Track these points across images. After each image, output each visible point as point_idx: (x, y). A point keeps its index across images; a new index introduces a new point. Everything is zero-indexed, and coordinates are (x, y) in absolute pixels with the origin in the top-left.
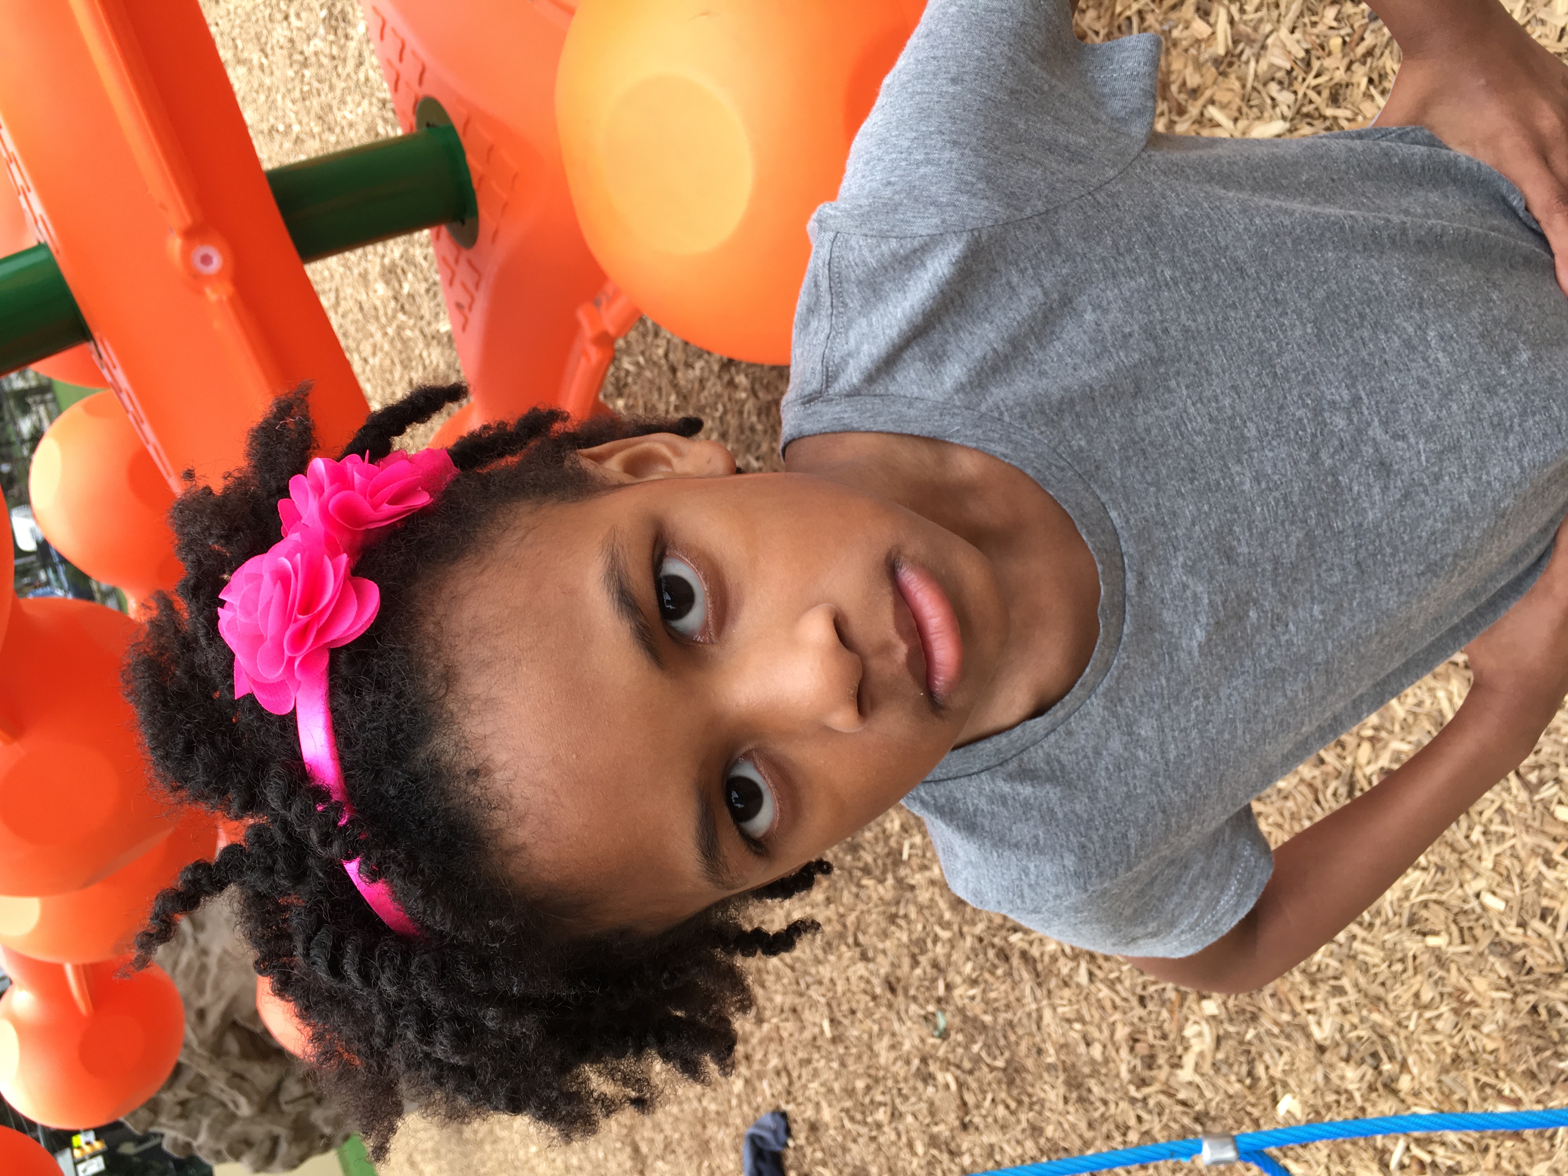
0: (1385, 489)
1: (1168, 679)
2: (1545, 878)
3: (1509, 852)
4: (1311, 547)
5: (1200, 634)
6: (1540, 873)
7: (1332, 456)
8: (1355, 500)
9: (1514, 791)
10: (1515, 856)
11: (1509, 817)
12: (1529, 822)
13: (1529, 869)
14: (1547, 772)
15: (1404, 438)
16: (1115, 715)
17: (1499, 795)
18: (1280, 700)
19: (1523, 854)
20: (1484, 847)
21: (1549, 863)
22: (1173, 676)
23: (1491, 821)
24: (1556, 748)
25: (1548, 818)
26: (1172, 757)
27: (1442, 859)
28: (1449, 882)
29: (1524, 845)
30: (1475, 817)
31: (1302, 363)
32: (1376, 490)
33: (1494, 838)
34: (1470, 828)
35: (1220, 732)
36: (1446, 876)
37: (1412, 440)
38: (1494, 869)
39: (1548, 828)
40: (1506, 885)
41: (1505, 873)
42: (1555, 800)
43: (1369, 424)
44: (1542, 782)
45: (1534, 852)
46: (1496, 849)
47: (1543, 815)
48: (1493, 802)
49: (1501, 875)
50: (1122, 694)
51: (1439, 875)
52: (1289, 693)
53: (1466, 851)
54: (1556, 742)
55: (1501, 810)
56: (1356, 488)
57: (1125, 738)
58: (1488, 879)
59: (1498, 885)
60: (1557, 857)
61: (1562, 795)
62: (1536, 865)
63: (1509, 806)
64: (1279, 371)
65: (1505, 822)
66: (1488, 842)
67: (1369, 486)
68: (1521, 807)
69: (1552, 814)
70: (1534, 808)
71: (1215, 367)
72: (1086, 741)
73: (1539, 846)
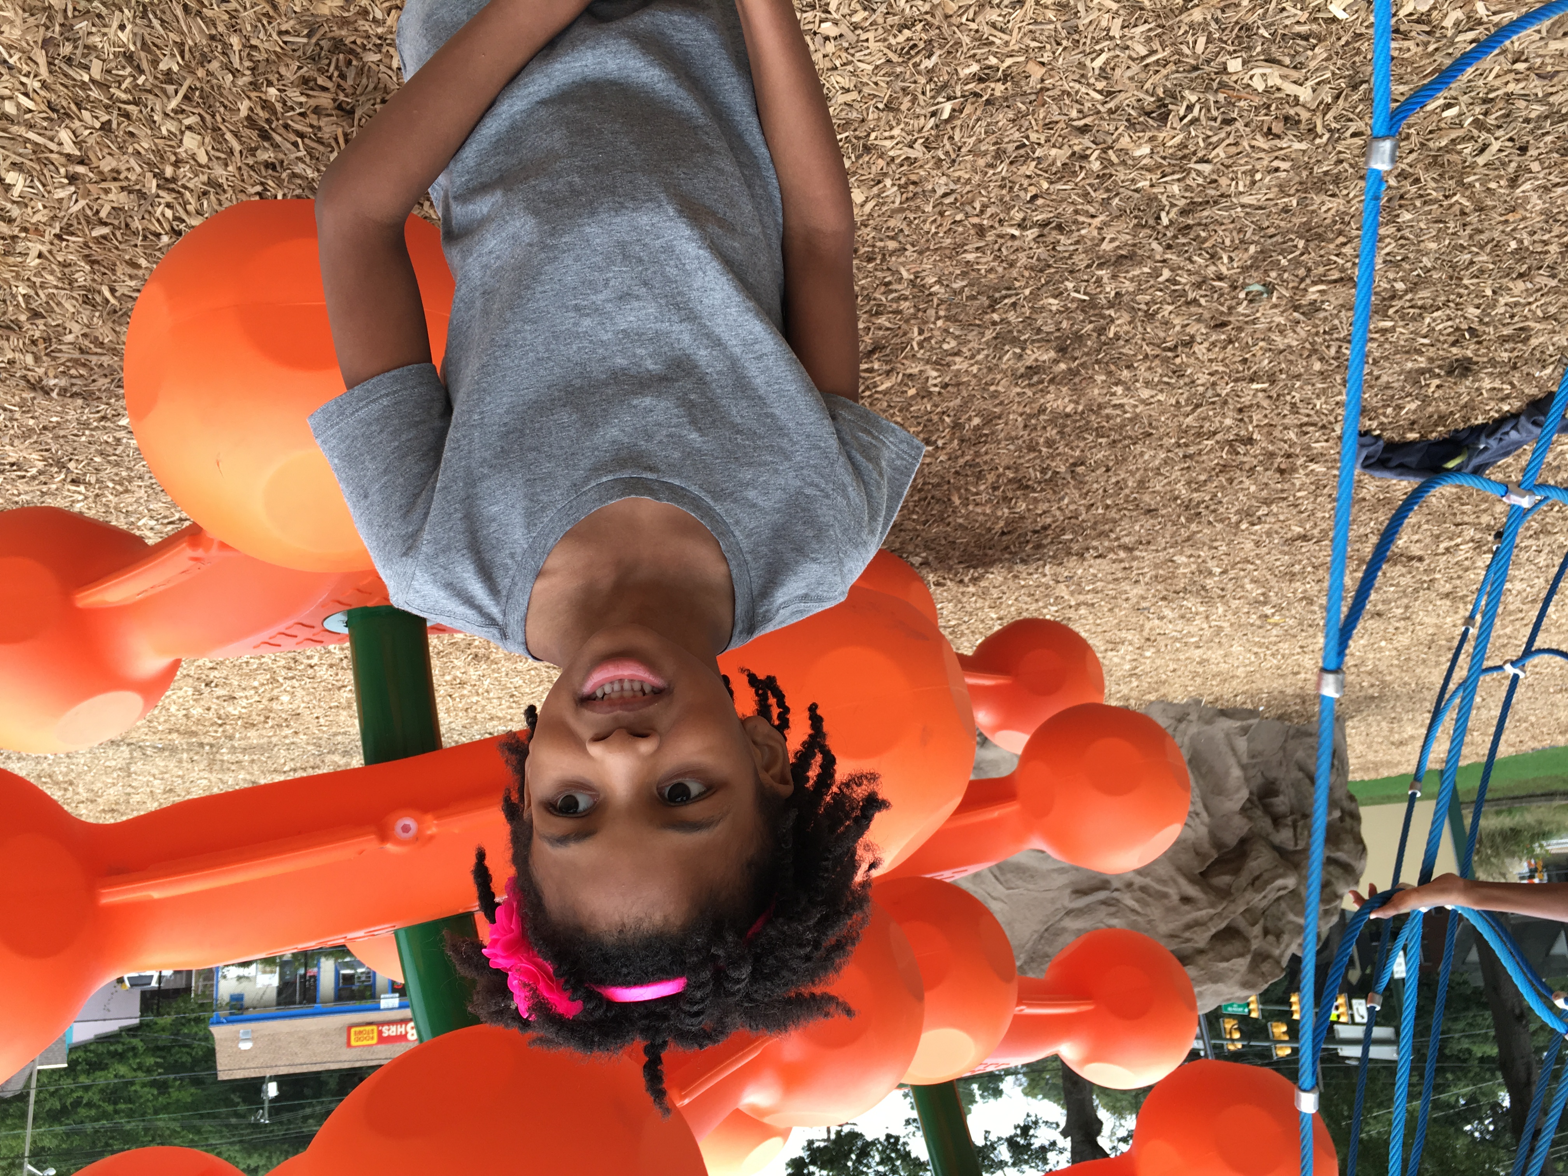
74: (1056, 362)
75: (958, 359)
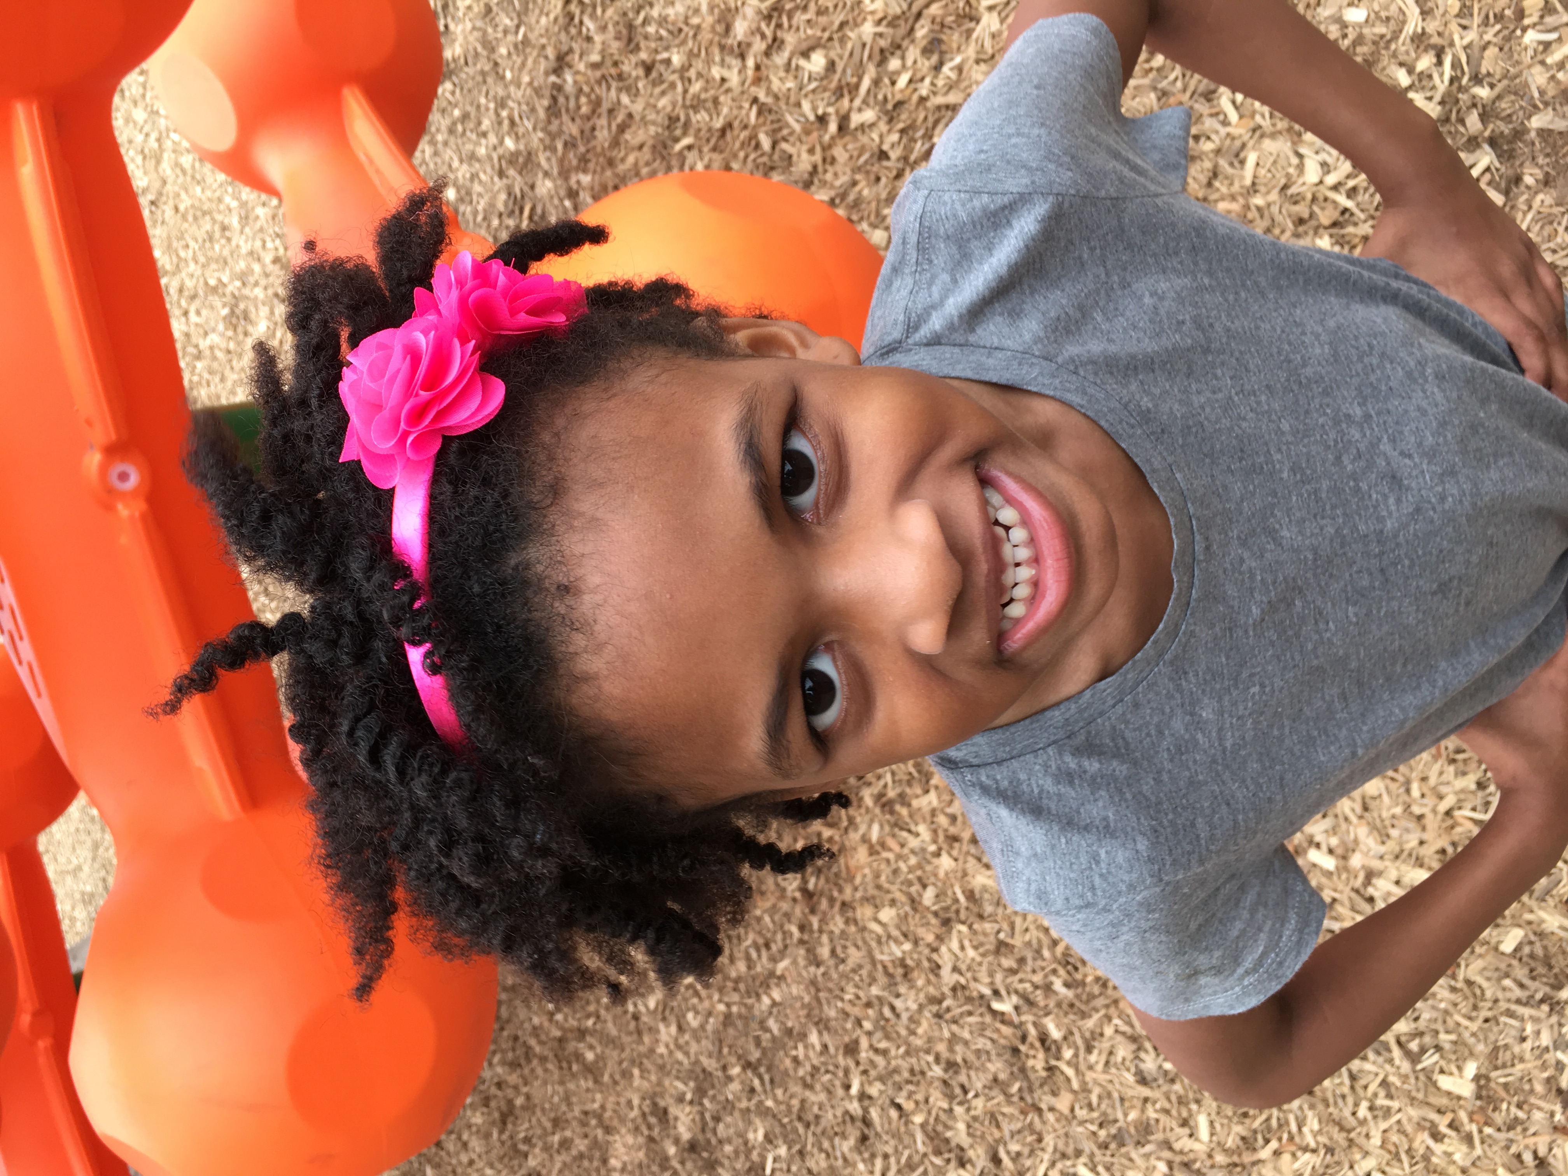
0: (1399, 501)
1: (1228, 658)
2: (1433, 1153)
3: (1395, 1128)
4: (1342, 546)
5: (1255, 611)
6: (1428, 1148)
7: (1353, 462)
8: (1375, 507)
9: (1397, 1062)
10: (1402, 1132)
11: (1393, 1090)
12: (1414, 1094)
13: (1416, 1144)
14: (1427, 1039)
15: (1410, 456)
16: (1179, 689)
17: (1382, 1067)
18: (1320, 703)
19: (1409, 1129)
20: (1371, 1123)
21: (1437, 1137)
22: (1232, 653)
23: (1375, 1095)
24: (1435, 1014)
25: (1432, 1089)
26: (1228, 744)
27: (1331, 1139)
28: (1338, 1163)
29: (1410, 1119)
30: (1360, 1092)
31: (1322, 377)
32: (1391, 501)
33: (1380, 1113)
34: (1356, 1105)
35: (1270, 726)
36: (1336, 1158)
37: (1417, 460)
38: (1383, 1146)
39: (1432, 1100)
40: (1394, 1163)
41: (1393, 1149)
42: (1437, 1069)
43: (1380, 440)
44: (1423, 1050)
45: (1420, 1127)
46: (1384, 1125)
47: (1426, 1086)
48: (1377, 1075)
49: (1390, 1152)
50: (1186, 667)
51: (1328, 1157)
52: (1327, 698)
53: (1354, 1129)
54: (1434, 1007)
55: (1384, 1083)
56: (1374, 496)
57: (1188, 718)
58: (1378, 1156)
59: (1388, 1164)
60: (1443, 1129)
61: (1443, 1063)
62: (1423, 1139)
63: (1392, 1079)
64: (1304, 381)
65: (1389, 1096)
66: (1375, 1117)
67: (1385, 497)
68: (1405, 1078)
69: (1435, 1084)
70: (1417, 1078)
71: (1251, 366)
72: (1151, 717)
73: (1425, 1119)
74: (677, 1141)
75: (673, 1029)
